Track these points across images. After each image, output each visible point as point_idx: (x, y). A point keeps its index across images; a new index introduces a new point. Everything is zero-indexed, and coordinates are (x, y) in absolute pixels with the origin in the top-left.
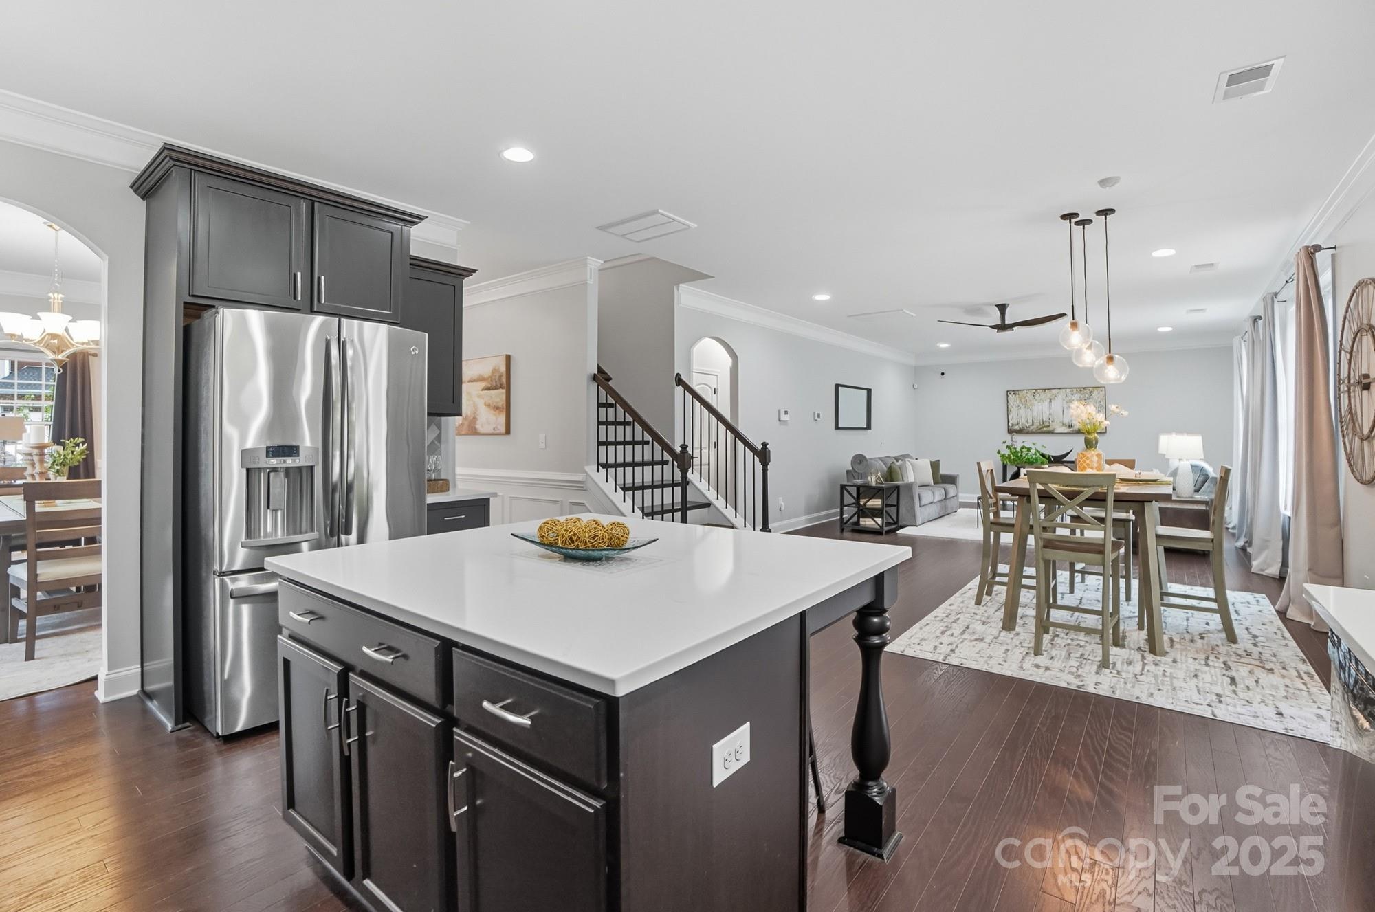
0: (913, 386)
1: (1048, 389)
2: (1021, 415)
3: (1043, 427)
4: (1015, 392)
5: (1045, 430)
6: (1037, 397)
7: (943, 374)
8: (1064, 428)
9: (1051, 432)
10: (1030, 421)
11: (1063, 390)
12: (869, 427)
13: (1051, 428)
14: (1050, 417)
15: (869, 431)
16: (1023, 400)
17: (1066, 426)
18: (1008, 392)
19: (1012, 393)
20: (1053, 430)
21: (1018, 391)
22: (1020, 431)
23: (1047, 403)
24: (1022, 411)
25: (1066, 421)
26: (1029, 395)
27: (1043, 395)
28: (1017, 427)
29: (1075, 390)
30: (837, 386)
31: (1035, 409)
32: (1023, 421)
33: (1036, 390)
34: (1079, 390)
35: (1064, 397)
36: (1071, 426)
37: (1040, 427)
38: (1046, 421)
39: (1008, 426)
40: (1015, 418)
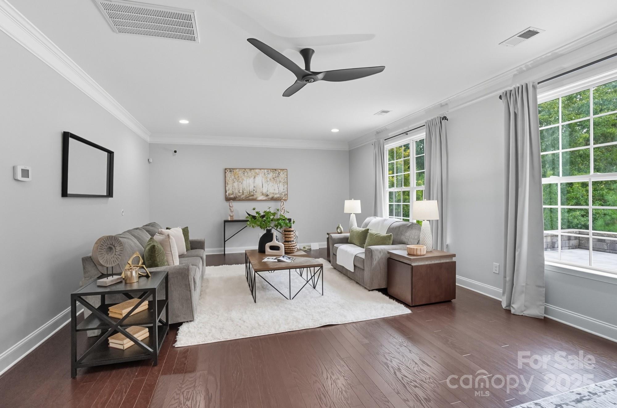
0: (149, 160)
1: (253, 169)
2: (234, 188)
3: (250, 196)
4: (231, 170)
5: (250, 198)
6: (246, 174)
7: (175, 152)
8: (263, 197)
9: (255, 200)
10: (241, 191)
11: (263, 170)
12: (110, 193)
13: (255, 197)
14: (255, 189)
15: (110, 199)
16: (236, 176)
17: (264, 195)
18: (226, 169)
19: (229, 170)
20: (256, 198)
21: (232, 169)
22: (234, 199)
23: (252, 179)
24: (236, 184)
25: (265, 191)
26: (240, 173)
27: (250, 174)
28: (232, 196)
29: (270, 170)
30: (66, 136)
31: (244, 182)
32: (237, 191)
33: (245, 169)
34: (272, 170)
35: (263, 175)
36: (268, 195)
37: (247, 196)
38: (252, 192)
39: (226, 195)
40: (231, 189)
